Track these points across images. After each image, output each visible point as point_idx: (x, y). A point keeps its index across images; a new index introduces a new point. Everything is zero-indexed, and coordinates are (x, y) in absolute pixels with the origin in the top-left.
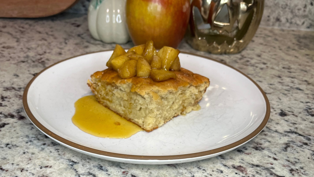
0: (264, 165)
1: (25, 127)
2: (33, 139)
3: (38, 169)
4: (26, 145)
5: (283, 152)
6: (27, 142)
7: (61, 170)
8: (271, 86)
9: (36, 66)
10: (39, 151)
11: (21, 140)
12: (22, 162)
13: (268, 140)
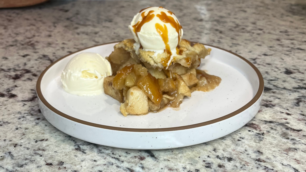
0: (278, 121)
1: (16, 105)
2: (26, 114)
3: (33, 143)
4: (18, 121)
5: (296, 107)
6: (19, 118)
7: (58, 142)
8: (271, 48)
9: (26, 48)
10: (33, 126)
11: (13, 117)
12: (15, 137)
13: (277, 97)
